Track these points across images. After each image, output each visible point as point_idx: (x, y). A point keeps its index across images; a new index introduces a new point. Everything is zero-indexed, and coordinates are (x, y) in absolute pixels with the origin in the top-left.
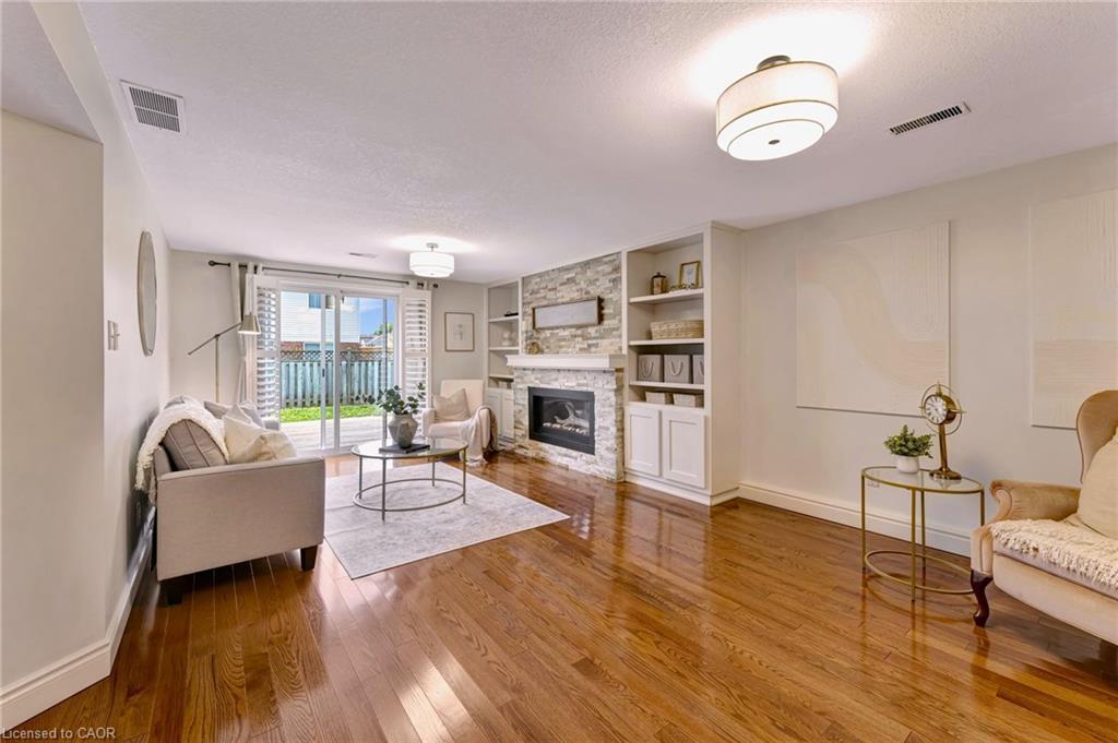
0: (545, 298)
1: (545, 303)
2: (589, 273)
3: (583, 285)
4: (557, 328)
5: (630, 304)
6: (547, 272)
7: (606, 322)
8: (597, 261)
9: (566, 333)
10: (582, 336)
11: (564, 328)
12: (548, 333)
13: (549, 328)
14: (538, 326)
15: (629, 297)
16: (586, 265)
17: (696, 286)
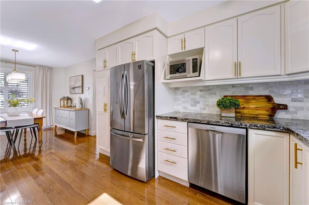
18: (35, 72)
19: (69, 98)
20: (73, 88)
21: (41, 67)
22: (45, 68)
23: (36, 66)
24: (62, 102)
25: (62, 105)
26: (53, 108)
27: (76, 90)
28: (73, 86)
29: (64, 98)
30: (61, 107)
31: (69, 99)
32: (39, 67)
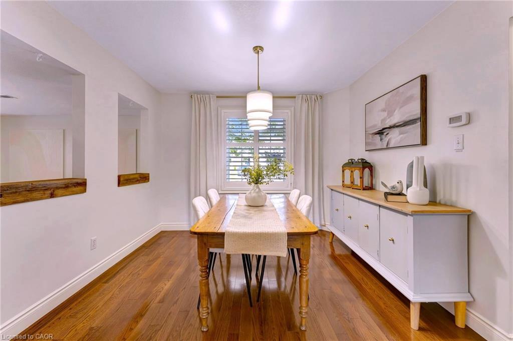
18: (294, 108)
19: (366, 162)
20: (380, 133)
21: (304, 96)
22: (311, 98)
23: (297, 96)
24: (348, 172)
25: (348, 182)
26: (325, 186)
27: (389, 137)
28: (380, 125)
29: (351, 164)
30: (343, 186)
31: (366, 165)
32: (301, 96)
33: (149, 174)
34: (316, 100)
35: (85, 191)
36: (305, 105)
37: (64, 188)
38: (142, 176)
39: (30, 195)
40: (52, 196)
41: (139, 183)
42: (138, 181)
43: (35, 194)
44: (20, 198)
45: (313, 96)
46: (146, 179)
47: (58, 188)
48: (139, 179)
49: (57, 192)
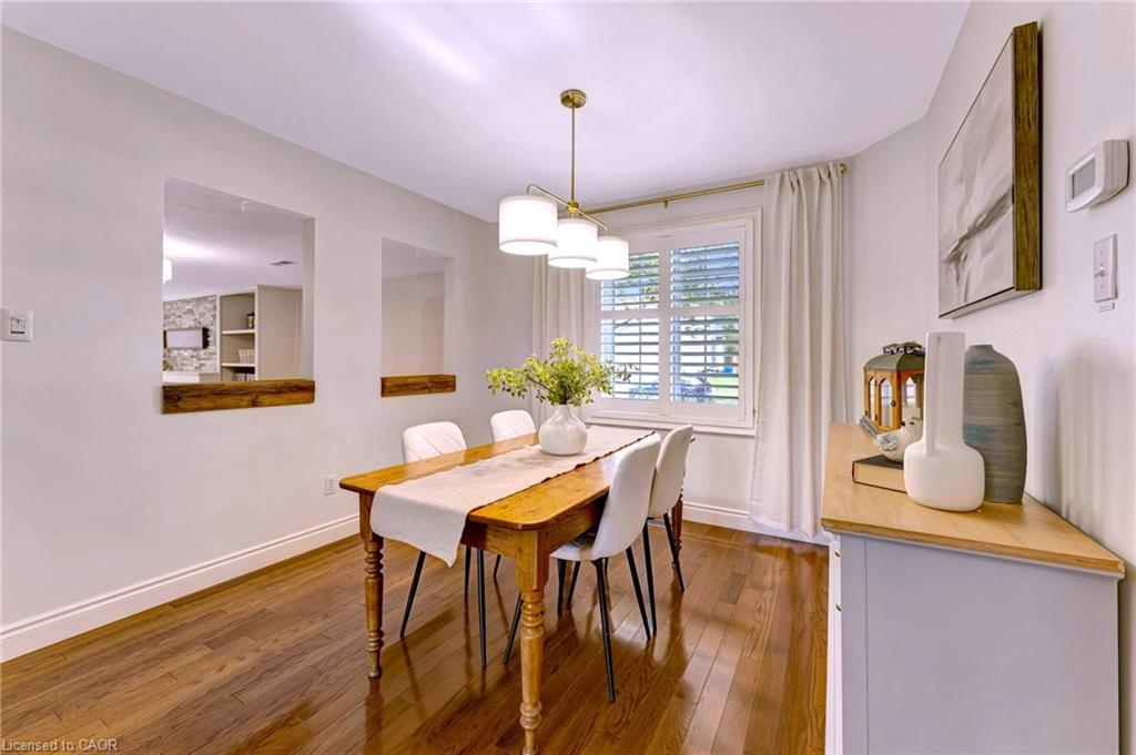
0: (173, 322)
1: (173, 327)
2: (201, 308)
3: (197, 317)
4: (183, 348)
5: (222, 335)
6: (175, 302)
7: (210, 347)
8: (205, 298)
9: (186, 354)
10: (197, 357)
11: (186, 349)
12: (175, 352)
13: (176, 349)
14: (169, 346)
15: (221, 330)
16: (198, 300)
17: (253, 328)
18: (762, 211)
21: (787, 174)
22: (808, 177)
23: (766, 179)
32: (778, 176)
33: (454, 377)
34: (825, 177)
35: (311, 400)
36: (790, 198)
37: (274, 393)
38: (437, 380)
39: (220, 401)
40: (254, 404)
41: (429, 392)
42: (426, 388)
43: (227, 400)
44: (204, 403)
45: (814, 170)
46: (448, 386)
47: (263, 393)
48: (430, 384)
49: (262, 398)
